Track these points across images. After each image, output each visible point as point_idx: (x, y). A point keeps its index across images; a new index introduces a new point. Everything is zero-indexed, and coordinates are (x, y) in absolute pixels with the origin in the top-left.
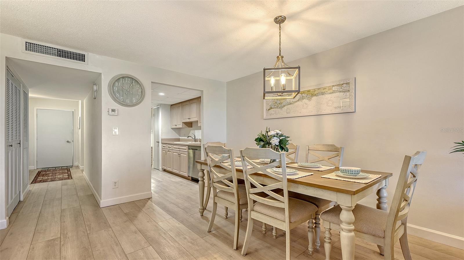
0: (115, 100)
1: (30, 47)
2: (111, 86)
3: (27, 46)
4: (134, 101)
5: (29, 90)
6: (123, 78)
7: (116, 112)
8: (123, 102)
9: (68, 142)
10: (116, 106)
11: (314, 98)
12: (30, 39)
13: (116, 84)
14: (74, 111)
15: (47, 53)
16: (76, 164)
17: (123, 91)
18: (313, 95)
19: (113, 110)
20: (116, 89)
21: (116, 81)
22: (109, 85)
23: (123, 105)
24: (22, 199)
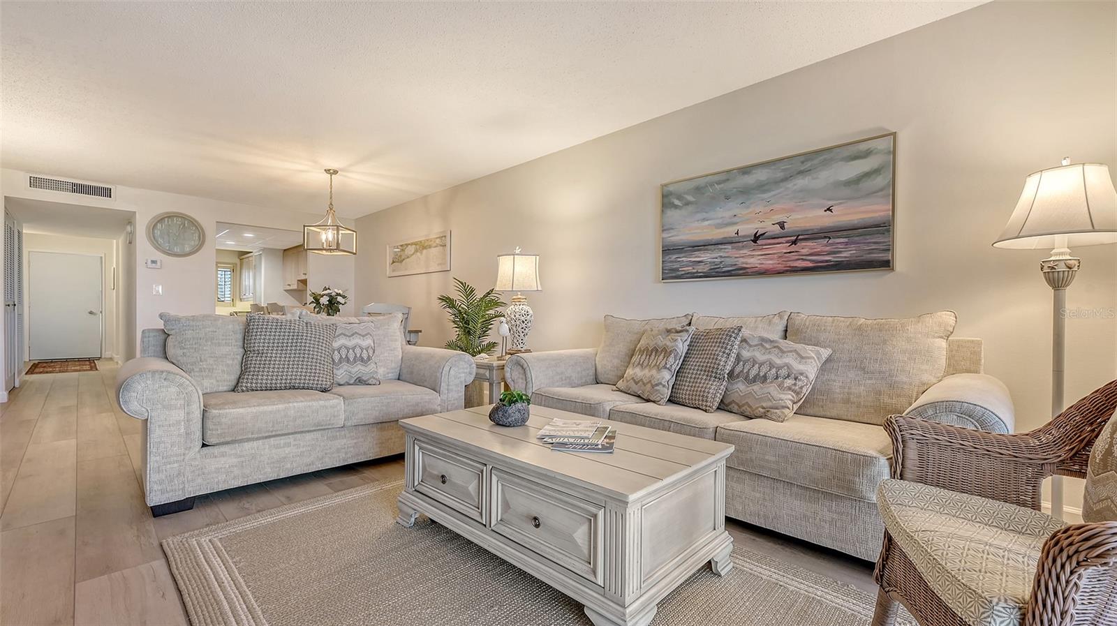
0: (157, 248)
1: (35, 182)
2: (149, 229)
3: (32, 181)
4: (187, 249)
5: (24, 225)
6: (169, 217)
7: (159, 263)
8: (169, 250)
9: (91, 313)
10: (159, 256)
11: (425, 251)
12: (36, 173)
13: (159, 226)
14: (103, 256)
15: (57, 189)
16: (106, 354)
17: (169, 236)
18: (425, 248)
19: (153, 262)
20: (157, 233)
21: (158, 221)
22: (148, 228)
23: (169, 254)
24: (17, 385)
